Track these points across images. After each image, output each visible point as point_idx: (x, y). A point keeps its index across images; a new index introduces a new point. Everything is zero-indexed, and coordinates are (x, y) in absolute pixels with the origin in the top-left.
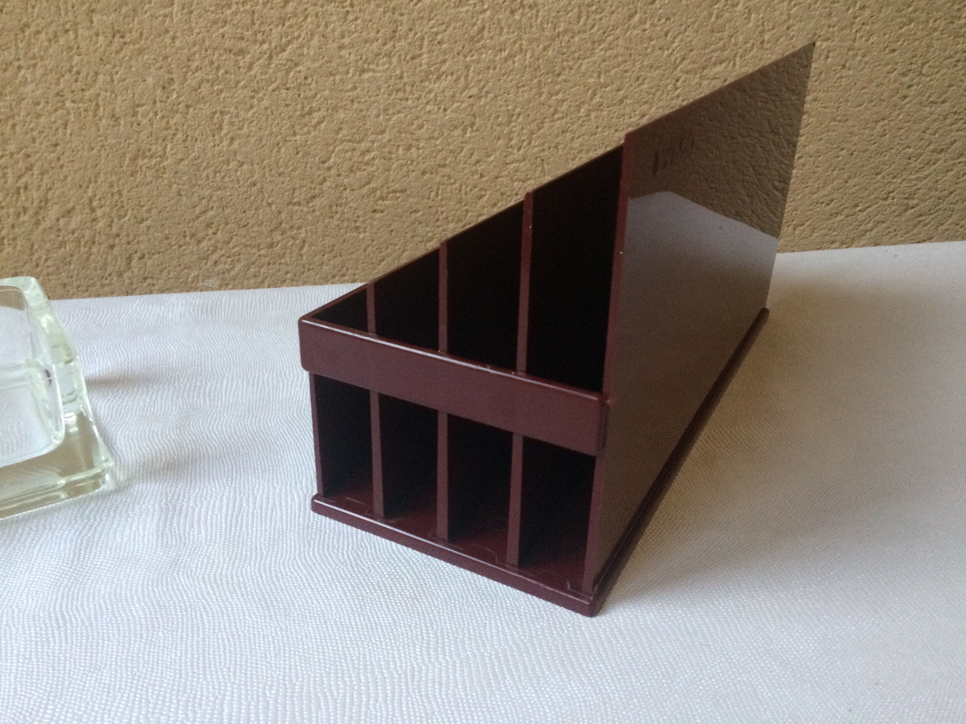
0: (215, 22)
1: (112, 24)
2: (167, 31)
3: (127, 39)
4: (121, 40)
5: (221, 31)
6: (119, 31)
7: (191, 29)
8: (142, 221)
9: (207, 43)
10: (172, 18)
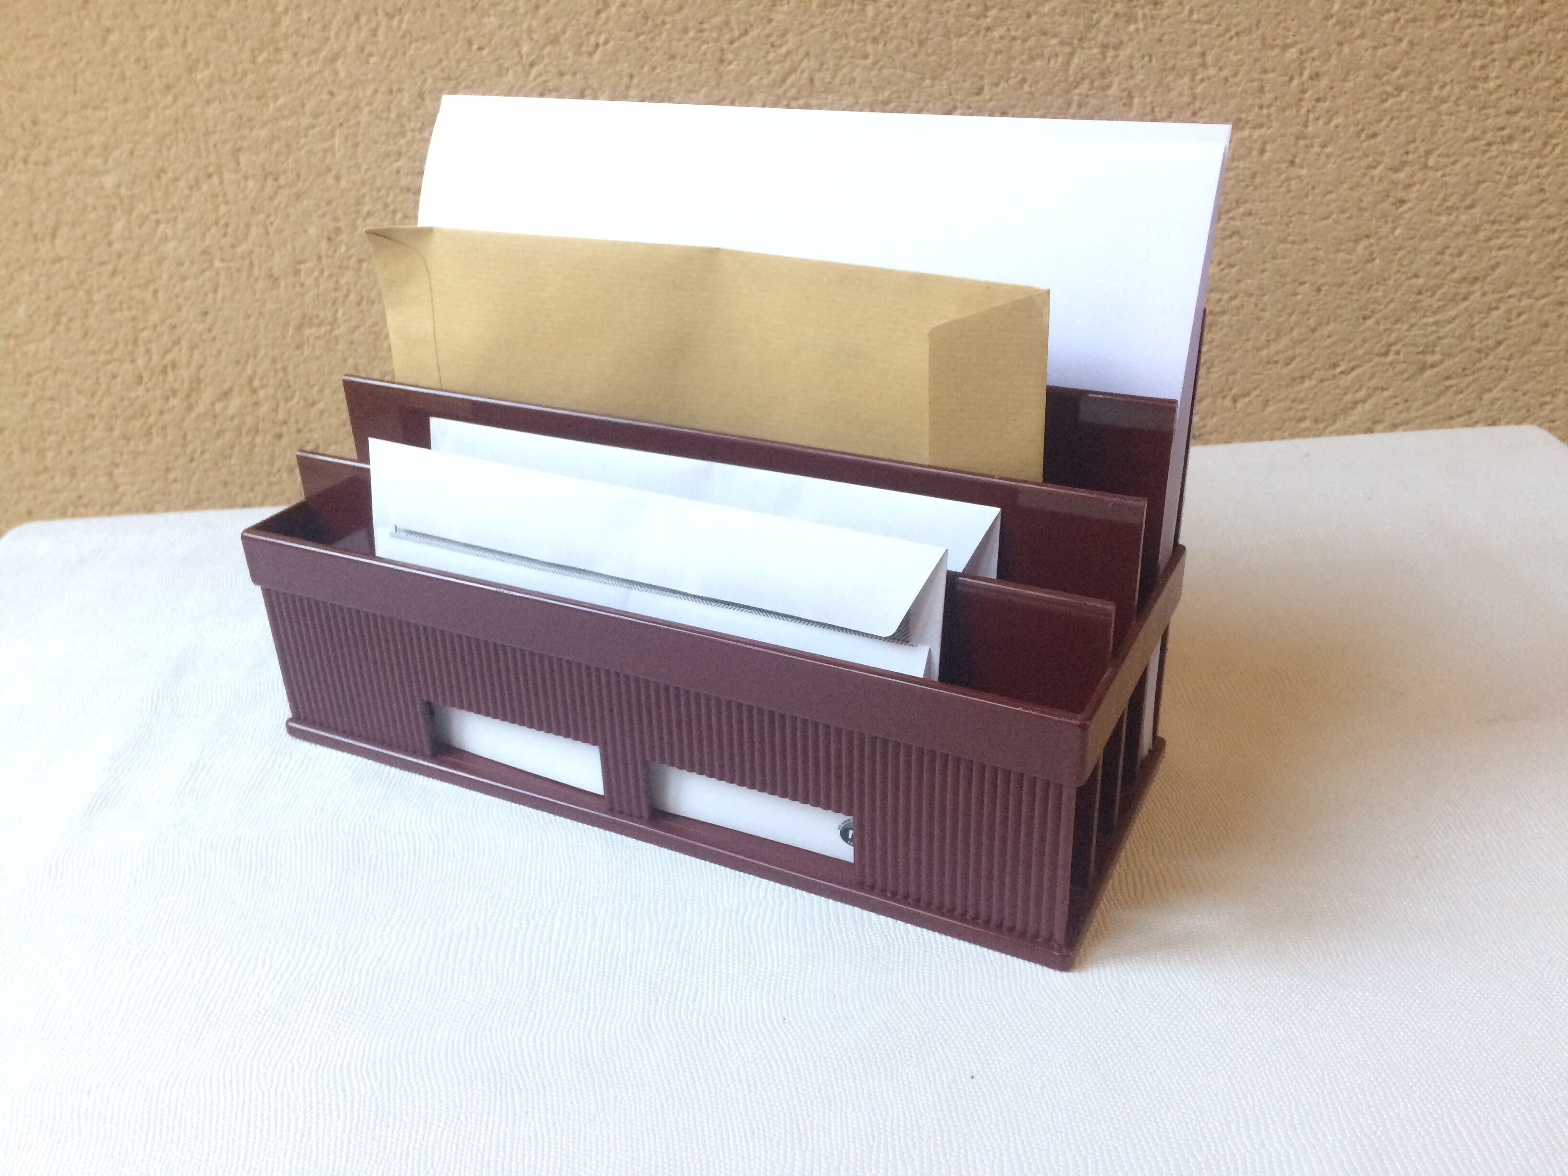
0: (387, 155)
1: (263, 165)
2: (329, 170)
3: (282, 181)
4: (275, 184)
5: (396, 165)
6: (271, 173)
7: (358, 166)
8: (313, 404)
9: (379, 182)
10: (334, 154)
